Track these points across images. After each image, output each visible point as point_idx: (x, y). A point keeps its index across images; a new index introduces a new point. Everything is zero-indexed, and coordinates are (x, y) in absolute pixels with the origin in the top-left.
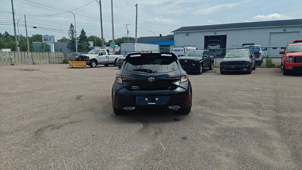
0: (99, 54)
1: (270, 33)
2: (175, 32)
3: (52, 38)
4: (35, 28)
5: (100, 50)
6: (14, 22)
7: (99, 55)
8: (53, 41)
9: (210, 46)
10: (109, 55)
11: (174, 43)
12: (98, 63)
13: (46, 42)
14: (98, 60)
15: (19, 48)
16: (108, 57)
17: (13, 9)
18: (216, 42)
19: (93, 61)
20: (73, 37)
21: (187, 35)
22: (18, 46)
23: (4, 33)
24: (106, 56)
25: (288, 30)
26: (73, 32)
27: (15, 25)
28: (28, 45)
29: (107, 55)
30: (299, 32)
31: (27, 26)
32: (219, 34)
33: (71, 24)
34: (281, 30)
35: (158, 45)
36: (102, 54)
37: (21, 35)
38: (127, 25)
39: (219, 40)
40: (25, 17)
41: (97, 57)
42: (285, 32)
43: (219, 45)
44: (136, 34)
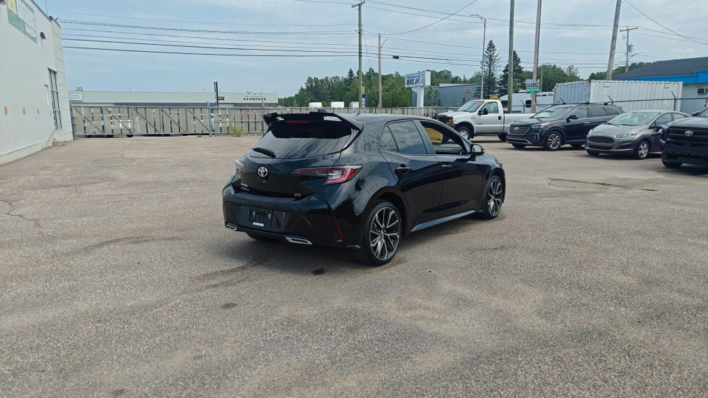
0: (480, 111)
3: (421, 78)
4: (397, 57)
5: (484, 102)
6: (360, 49)
7: (480, 113)
8: (422, 84)
10: (506, 115)
12: (475, 132)
13: (411, 86)
14: (475, 126)
15: (364, 99)
16: (502, 118)
17: (360, 25)
19: (462, 128)
20: (490, 72)
22: (364, 96)
23: (368, 71)
24: (497, 115)
26: (491, 60)
27: (360, 56)
28: (380, 95)
29: (501, 113)
31: (382, 56)
33: (491, 42)
36: (486, 112)
37: (397, 73)
38: (628, 30)
40: (380, 37)
41: (473, 118)
44: (612, 55)
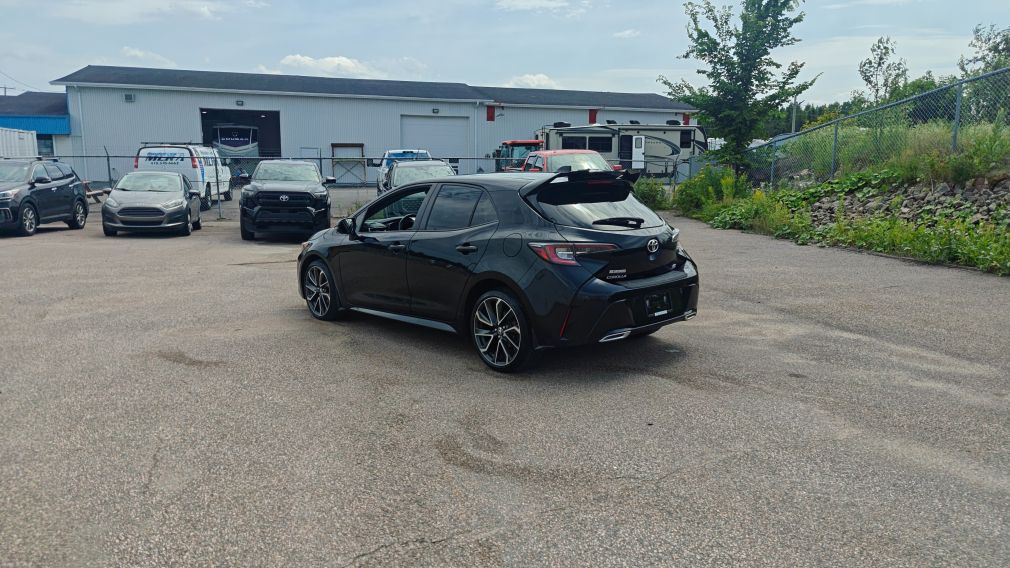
1: (402, 116)
2: (75, 84)
9: (224, 146)
11: (69, 127)
18: (244, 134)
21: (129, 98)
25: (444, 111)
30: (467, 118)
32: (252, 105)
34: (427, 110)
35: (34, 133)
39: (252, 128)
42: (435, 115)
43: (256, 144)
